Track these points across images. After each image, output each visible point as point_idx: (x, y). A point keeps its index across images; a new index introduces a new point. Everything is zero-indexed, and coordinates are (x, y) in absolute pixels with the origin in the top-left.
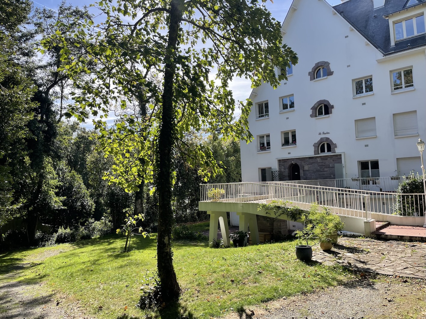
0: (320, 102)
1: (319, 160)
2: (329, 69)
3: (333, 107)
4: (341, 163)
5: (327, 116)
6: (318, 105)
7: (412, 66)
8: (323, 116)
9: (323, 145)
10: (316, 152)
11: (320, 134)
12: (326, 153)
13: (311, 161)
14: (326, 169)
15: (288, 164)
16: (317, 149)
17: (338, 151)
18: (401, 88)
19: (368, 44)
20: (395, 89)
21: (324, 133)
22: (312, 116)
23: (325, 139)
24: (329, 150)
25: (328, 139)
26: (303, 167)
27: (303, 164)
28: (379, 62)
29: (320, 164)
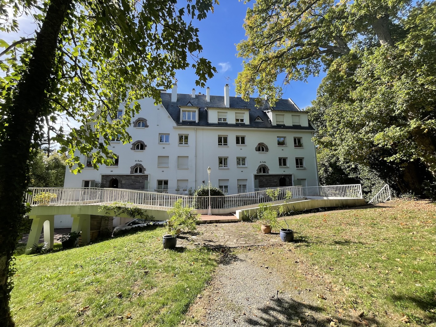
0: (139, 142)
1: (133, 177)
2: (146, 123)
3: (146, 146)
4: (148, 180)
5: (142, 151)
6: (137, 143)
7: (188, 135)
8: (139, 150)
9: (137, 168)
10: (132, 172)
11: (136, 161)
12: (138, 174)
13: (128, 178)
14: (137, 184)
15: (109, 179)
16: (132, 170)
17: (146, 173)
18: (182, 144)
19: (169, 117)
20: (180, 144)
21: (138, 161)
22: (131, 149)
23: (139, 165)
24: (141, 171)
25: (140, 165)
26: (121, 181)
27: (121, 179)
28: (174, 128)
29: (134, 180)
